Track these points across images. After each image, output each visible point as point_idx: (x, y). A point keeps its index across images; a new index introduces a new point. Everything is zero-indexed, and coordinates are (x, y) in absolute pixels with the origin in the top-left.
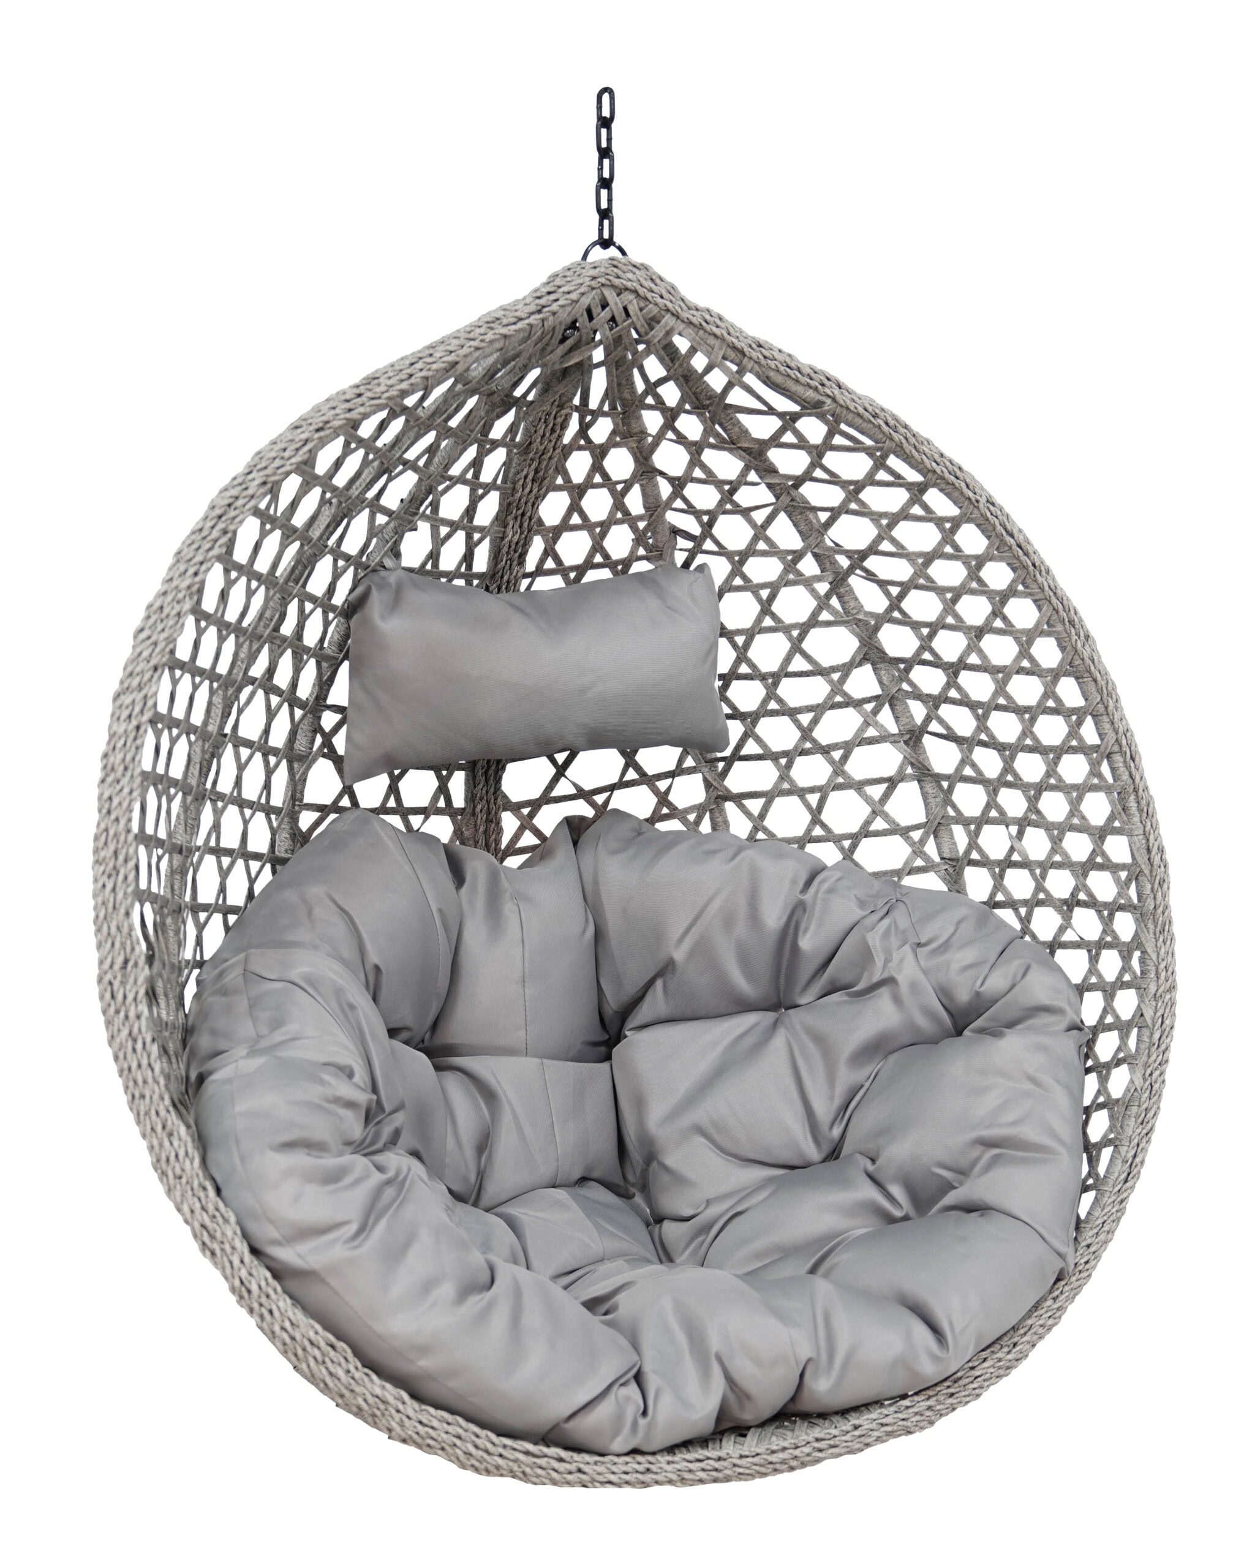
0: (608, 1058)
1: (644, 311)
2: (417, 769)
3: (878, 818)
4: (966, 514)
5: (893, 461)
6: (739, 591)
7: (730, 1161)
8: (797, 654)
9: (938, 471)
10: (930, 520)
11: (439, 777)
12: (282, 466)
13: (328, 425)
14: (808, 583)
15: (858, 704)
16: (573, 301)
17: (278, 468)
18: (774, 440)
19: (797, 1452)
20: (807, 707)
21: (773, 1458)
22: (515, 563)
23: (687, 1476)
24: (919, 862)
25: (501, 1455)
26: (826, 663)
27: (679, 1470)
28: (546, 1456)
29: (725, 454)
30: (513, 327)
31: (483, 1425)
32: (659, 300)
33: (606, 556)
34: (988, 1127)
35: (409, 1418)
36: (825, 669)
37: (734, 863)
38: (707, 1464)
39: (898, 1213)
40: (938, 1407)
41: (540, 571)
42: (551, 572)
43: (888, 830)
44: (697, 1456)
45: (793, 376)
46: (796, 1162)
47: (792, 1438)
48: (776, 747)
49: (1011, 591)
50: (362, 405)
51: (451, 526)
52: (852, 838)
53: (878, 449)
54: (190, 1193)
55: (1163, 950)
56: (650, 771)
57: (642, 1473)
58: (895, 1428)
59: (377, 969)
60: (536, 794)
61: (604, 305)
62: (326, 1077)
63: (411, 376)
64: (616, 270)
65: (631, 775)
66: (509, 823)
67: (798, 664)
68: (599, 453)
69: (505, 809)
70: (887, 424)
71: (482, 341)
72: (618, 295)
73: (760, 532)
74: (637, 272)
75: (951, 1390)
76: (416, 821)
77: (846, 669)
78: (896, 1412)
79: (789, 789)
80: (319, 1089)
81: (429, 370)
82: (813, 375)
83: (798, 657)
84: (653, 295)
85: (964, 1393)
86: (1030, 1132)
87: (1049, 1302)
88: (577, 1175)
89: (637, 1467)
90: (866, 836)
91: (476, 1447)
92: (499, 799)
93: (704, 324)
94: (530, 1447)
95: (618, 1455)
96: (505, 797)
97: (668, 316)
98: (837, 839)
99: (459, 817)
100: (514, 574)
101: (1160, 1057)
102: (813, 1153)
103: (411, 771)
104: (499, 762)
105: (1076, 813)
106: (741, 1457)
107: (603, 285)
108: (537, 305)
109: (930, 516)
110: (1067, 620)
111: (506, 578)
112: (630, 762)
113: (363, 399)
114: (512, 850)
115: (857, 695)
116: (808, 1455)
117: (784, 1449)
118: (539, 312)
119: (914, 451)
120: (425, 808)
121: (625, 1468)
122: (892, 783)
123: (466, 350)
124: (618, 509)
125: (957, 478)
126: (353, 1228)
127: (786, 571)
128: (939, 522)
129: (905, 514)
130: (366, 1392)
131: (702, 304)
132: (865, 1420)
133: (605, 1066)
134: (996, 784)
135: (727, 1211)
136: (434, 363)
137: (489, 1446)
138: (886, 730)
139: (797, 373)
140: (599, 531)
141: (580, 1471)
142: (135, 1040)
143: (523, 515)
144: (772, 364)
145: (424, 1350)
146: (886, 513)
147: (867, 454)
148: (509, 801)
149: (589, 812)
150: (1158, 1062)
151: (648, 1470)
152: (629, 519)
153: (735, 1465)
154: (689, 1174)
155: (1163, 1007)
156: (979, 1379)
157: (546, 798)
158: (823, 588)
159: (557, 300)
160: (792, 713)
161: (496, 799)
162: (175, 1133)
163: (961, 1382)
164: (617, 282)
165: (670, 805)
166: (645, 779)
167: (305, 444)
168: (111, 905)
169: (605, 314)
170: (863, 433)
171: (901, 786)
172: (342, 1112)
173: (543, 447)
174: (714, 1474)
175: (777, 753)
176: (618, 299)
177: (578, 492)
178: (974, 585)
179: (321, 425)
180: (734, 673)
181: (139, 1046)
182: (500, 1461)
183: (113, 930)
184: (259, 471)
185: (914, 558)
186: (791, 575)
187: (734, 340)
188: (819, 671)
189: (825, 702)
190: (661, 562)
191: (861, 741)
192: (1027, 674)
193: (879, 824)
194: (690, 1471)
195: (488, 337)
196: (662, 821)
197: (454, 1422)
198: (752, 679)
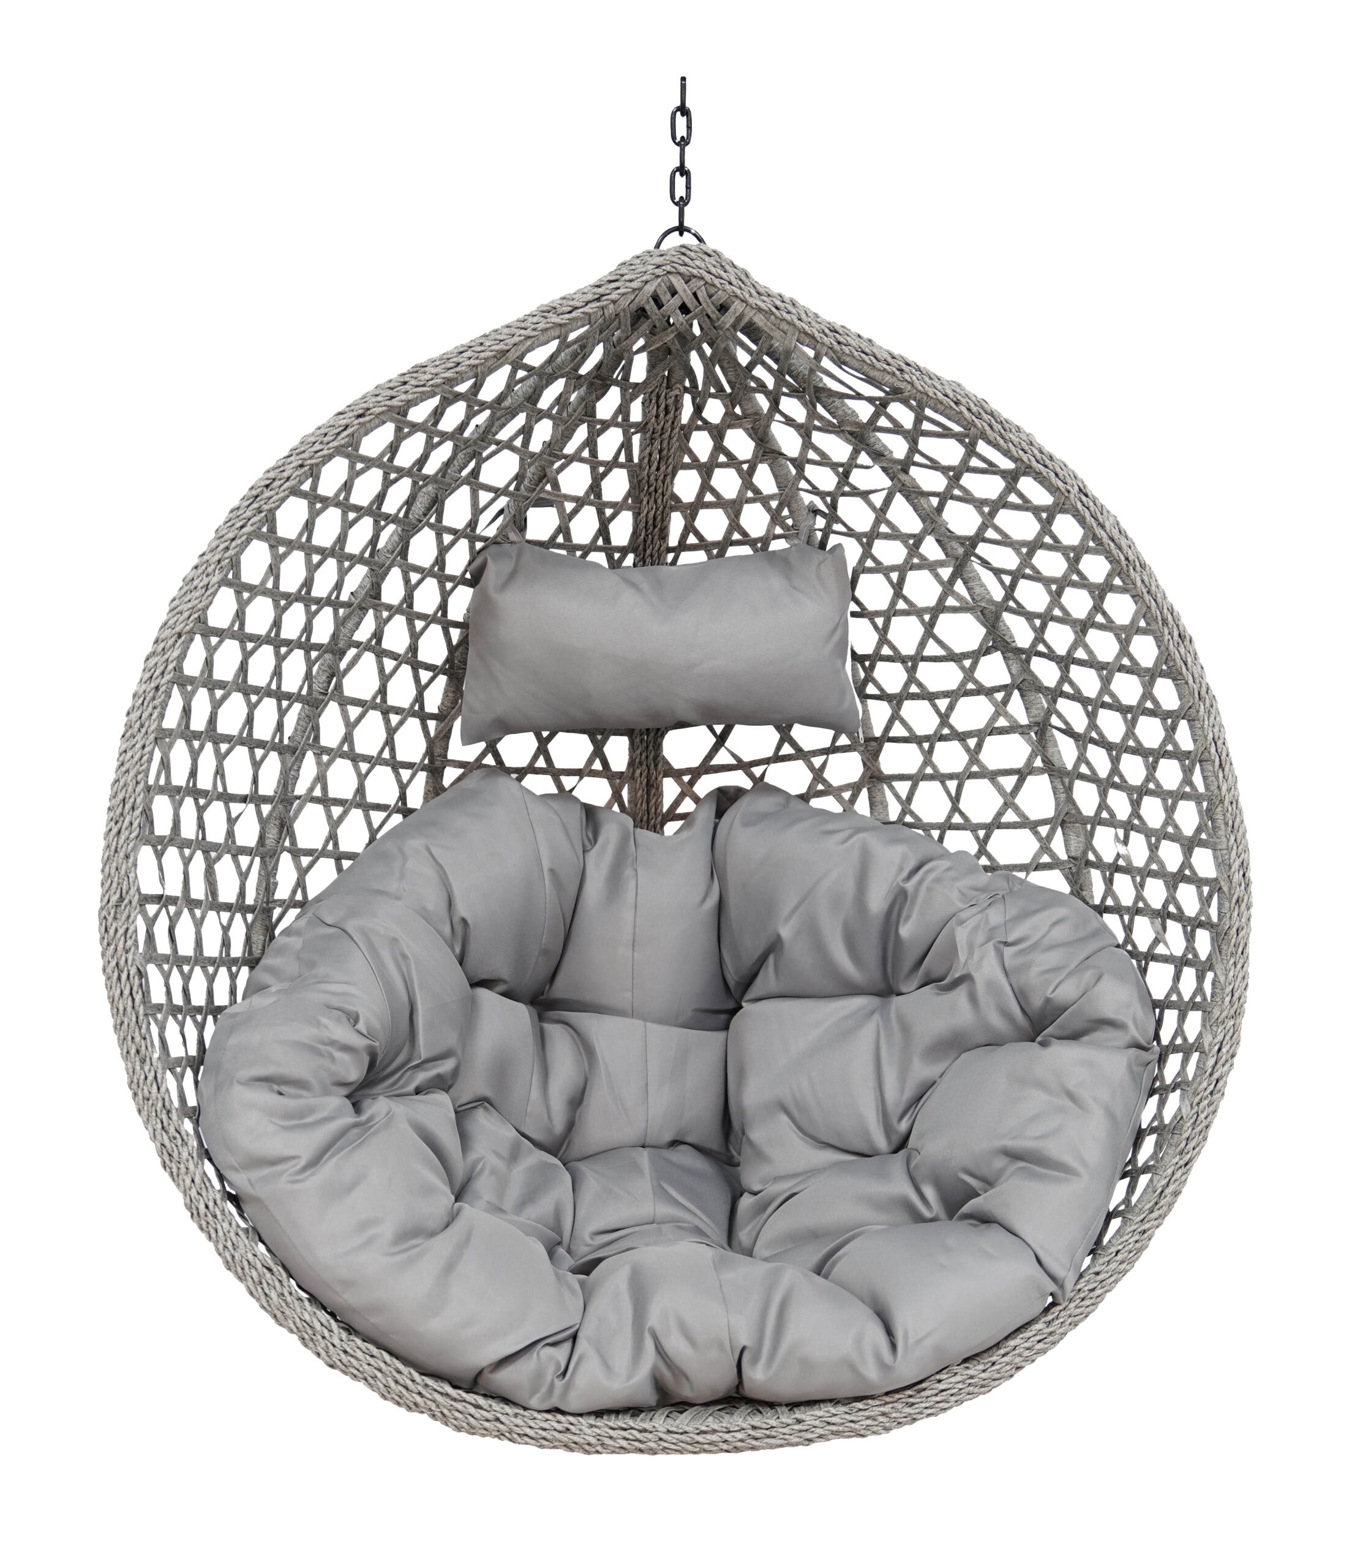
0: (726, 1028)
1: (714, 298)
2: (568, 732)
3: (1010, 810)
4: (1058, 505)
5: (982, 447)
6: (872, 573)
7: (806, 1142)
8: (931, 640)
9: (1026, 460)
10: (1027, 509)
11: (593, 741)
12: (322, 450)
13: (369, 412)
14: (932, 567)
15: (989, 692)
16: (634, 290)
17: (317, 452)
18: (872, 425)
19: (727, 1436)
20: (943, 692)
21: (700, 1438)
22: (656, 537)
23: (607, 1441)
24: (1045, 859)
25: (420, 1394)
26: (958, 649)
27: (599, 1435)
28: (465, 1401)
29: (833, 437)
30: (567, 316)
31: (406, 1362)
32: (728, 287)
33: (744, 534)
34: (1013, 1138)
35: (334, 1346)
36: (957, 655)
37: (847, 845)
38: (630, 1434)
39: (927, 1214)
40: (894, 1415)
41: (683, 546)
42: (693, 548)
43: (1017, 823)
44: (621, 1424)
45: (868, 361)
46: (866, 1150)
47: (728, 1422)
48: (920, 731)
49: (1107, 585)
50: (406, 392)
51: (577, 502)
52: (986, 829)
53: (967, 436)
54: (154, 1114)
55: (1231, 974)
56: (806, 747)
57: (560, 1432)
58: (841, 1428)
59: (464, 921)
60: (695, 762)
61: (674, 293)
62: (324, 1020)
63: (458, 364)
64: (683, 257)
65: (787, 750)
66: (670, 789)
67: (932, 649)
68: (717, 433)
69: (666, 775)
70: (969, 409)
71: (534, 330)
72: (686, 282)
73: (881, 514)
74: (707, 258)
75: (911, 1400)
76: (568, 782)
77: (976, 656)
78: (846, 1413)
79: (932, 774)
80: (313, 1031)
81: (477, 358)
82: (890, 360)
83: (931, 641)
84: (722, 281)
85: (924, 1405)
86: (1054, 1149)
87: (1039, 1326)
88: (668, 1137)
89: (556, 1425)
90: (998, 828)
91: (397, 1382)
92: (660, 766)
93: (774, 310)
94: (449, 1389)
95: (539, 1411)
96: (667, 763)
97: (737, 302)
98: (974, 828)
99: (618, 781)
100: (656, 548)
101: (1212, 1087)
102: (881, 1142)
103: (560, 734)
104: (658, 730)
105: (1170, 821)
106: (669, 1432)
107: (669, 272)
108: (594, 294)
109: (1026, 505)
110: (1160, 618)
111: (649, 552)
112: (785, 737)
113: (407, 387)
114: (671, 815)
115: (988, 683)
116: (741, 1441)
117: (714, 1431)
118: (598, 300)
119: (998, 438)
120: (580, 770)
121: (545, 1425)
122: (1022, 774)
123: (516, 339)
124: (747, 488)
125: (1046, 466)
126: (302, 1162)
127: (910, 555)
128: (1036, 510)
129: (1003, 503)
130: (295, 1316)
131: (775, 289)
132: (809, 1416)
133: (720, 1036)
134: (1105, 784)
135: (790, 1188)
136: (483, 351)
137: (409, 1383)
138: (1015, 721)
139: (872, 358)
140: (733, 509)
141: (498, 1419)
142: (121, 971)
143: (656, 491)
144: (846, 349)
145: (348, 1284)
146: (986, 500)
147: (957, 440)
148: (671, 768)
149: (747, 784)
150: (1208, 1091)
151: (568, 1429)
152: (760, 498)
153: (661, 1439)
154: (767, 1150)
155: (1223, 1034)
156: (944, 1393)
157: (706, 767)
158: (946, 573)
159: (618, 288)
160: (931, 697)
161: (656, 766)
162: (148, 1059)
163: (923, 1394)
164: (682, 269)
165: (824, 781)
166: (800, 754)
167: (345, 429)
168: (113, 848)
169: (675, 302)
170: (949, 419)
171: (1030, 778)
172: (338, 1054)
173: (660, 427)
174: (637, 1444)
175: (920, 736)
176: (686, 287)
177: (706, 471)
178: (1075, 577)
179: (361, 412)
180: (877, 654)
181: (124, 977)
182: (418, 1399)
183: (113, 870)
184: (297, 455)
185: (1018, 547)
186: (914, 561)
187: (806, 327)
188: (952, 657)
189: (959, 688)
190: (796, 541)
191: (991, 730)
192: (1127, 672)
193: (1010, 816)
194: (611, 1437)
195: (541, 326)
196: (818, 797)
197: (379, 1355)
198: (893, 661)
